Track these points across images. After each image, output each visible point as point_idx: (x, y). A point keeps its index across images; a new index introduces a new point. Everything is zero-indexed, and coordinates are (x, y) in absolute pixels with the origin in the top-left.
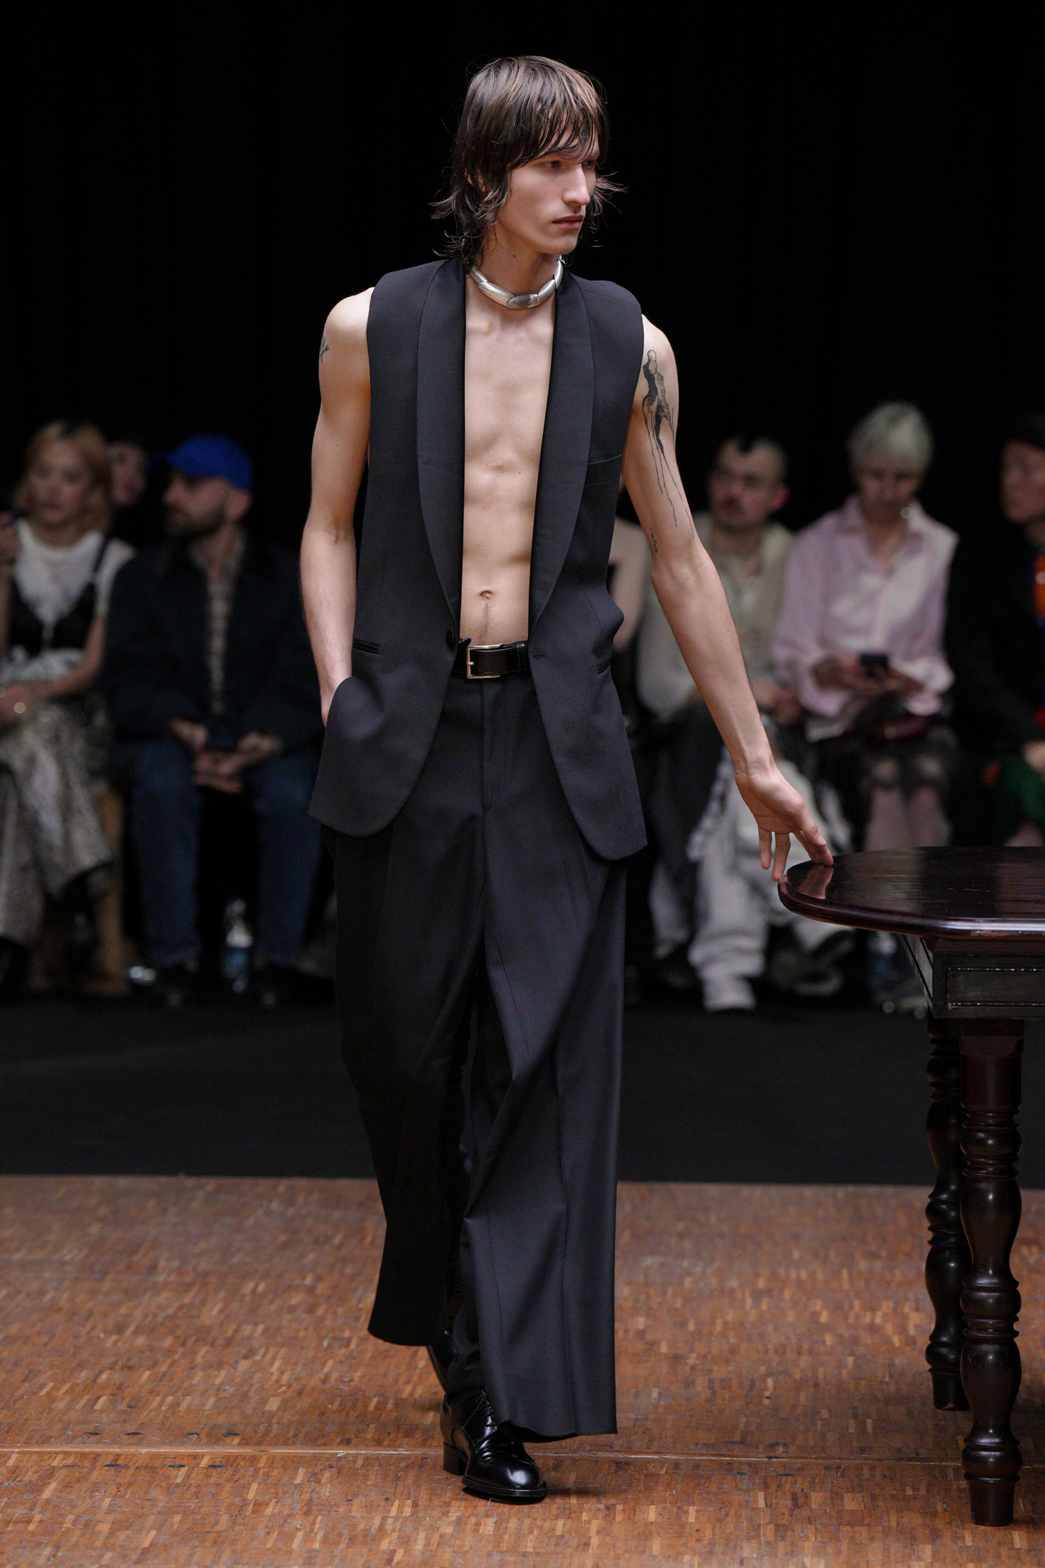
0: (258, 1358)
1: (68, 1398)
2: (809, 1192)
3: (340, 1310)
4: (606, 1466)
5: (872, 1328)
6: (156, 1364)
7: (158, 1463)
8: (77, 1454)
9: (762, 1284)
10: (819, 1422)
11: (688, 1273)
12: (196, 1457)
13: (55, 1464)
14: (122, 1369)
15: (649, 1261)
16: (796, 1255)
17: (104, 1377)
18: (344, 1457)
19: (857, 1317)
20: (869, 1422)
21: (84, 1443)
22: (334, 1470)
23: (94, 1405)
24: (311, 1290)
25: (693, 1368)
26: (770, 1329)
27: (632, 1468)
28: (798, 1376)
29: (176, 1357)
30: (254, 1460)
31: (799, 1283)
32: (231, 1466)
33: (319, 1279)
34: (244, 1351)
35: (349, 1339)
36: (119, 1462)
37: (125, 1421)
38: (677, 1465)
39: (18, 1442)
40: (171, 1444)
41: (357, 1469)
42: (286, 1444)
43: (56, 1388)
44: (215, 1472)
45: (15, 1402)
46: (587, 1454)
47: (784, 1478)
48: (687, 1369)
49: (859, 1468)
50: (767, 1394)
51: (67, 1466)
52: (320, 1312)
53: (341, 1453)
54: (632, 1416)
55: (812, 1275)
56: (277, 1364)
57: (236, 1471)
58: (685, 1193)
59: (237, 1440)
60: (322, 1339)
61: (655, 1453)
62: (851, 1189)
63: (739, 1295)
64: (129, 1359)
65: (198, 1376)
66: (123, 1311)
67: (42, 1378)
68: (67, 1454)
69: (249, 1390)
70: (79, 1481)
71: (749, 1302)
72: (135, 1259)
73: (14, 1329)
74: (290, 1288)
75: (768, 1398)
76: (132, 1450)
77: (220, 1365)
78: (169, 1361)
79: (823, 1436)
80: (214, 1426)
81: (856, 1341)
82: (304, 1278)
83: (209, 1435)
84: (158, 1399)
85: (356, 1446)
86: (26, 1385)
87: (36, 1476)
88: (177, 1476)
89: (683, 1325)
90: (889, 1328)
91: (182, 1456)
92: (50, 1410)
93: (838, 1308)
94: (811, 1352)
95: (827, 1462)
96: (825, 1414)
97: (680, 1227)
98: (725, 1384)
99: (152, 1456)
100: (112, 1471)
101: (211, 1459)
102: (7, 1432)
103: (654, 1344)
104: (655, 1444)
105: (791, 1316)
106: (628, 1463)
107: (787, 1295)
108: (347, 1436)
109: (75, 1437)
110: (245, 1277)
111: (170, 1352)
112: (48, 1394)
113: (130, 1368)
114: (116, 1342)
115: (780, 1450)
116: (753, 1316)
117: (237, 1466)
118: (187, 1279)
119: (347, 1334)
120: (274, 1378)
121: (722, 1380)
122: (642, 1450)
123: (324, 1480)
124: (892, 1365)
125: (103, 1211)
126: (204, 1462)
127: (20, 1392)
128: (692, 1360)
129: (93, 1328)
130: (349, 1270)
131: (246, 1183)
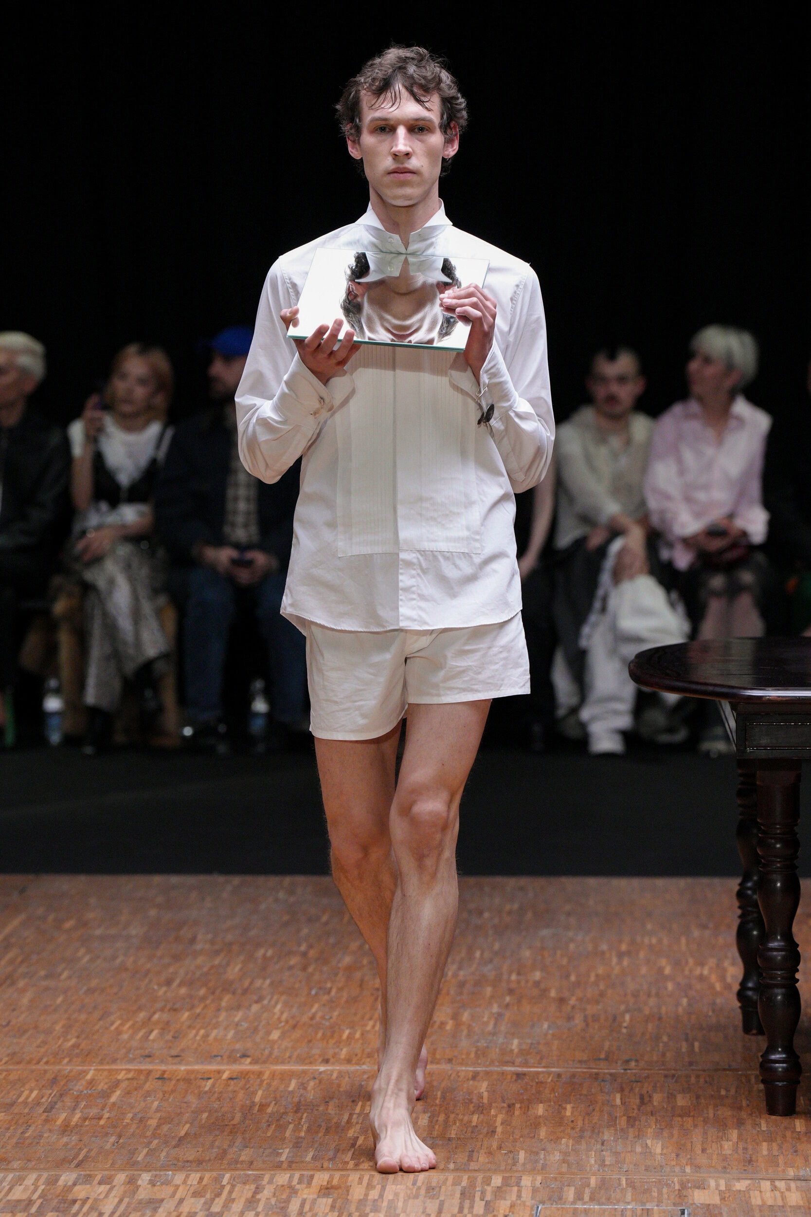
0: (265, 1002)
1: (130, 1032)
2: (660, 882)
3: (325, 969)
4: (509, 1077)
5: (701, 978)
6: (193, 1007)
7: (192, 1077)
8: (135, 1070)
9: (624, 947)
10: (661, 1045)
11: (572, 940)
12: (219, 1072)
13: (119, 1077)
14: (169, 1010)
15: (545, 932)
16: (649, 927)
17: (156, 1016)
18: (324, 1072)
19: (691, 971)
20: (697, 1044)
21: (140, 1063)
22: (317, 1081)
23: (149, 1036)
24: (304, 954)
25: (573, 1007)
26: (629, 979)
27: (528, 1078)
28: (647, 1012)
29: (208, 1002)
30: (260, 1074)
31: (651, 947)
32: (244, 1078)
33: (311, 947)
34: (255, 998)
35: (331, 989)
36: (165, 1076)
37: (170, 1047)
38: (559, 1075)
39: (94, 1062)
40: (202, 1063)
41: (333, 1080)
42: (283, 1063)
43: (122, 1025)
44: (232, 1082)
45: (93, 1034)
46: (496, 1069)
47: (635, 1083)
48: (569, 1008)
49: (688, 1077)
50: (625, 1024)
51: (128, 1079)
52: (310, 970)
53: (322, 1068)
54: (529, 1041)
55: (660, 941)
56: (279, 1007)
57: (248, 1081)
58: (571, 884)
59: (249, 1060)
60: (311, 989)
61: (544, 1067)
62: (689, 880)
63: (607, 955)
64: (174, 1004)
65: (223, 1015)
66: (171, 970)
67: (112, 1018)
68: (129, 1071)
69: (258, 1026)
70: (136, 1090)
71: (615, 960)
72: (182, 932)
73: (94, 983)
74: (290, 953)
75: (626, 1028)
76: (175, 1067)
77: (238, 1007)
78: (202, 1005)
79: (664, 1055)
80: (233, 1051)
81: (690, 987)
82: (299, 945)
83: (229, 1057)
84: (194, 1032)
85: (333, 1064)
86: (101, 1023)
87: (106, 1086)
88: (205, 1086)
89: (568, 976)
90: (713, 978)
91: (210, 1072)
92: (118, 1040)
93: (677, 964)
94: (657, 995)
95: (666, 1072)
96: (665, 1039)
97: (568, 907)
98: (596, 1018)
99: (188, 1072)
100: (160, 1082)
101: (230, 1073)
102: (87, 1055)
103: (546, 991)
104: (544, 1061)
105: (644, 970)
106: (524, 1074)
107: (642, 955)
108: (326, 1057)
109: (134, 1059)
110: (258, 945)
111: (203, 999)
112: (117, 1028)
113: (175, 1010)
114: (166, 992)
115: (633, 1064)
116: (617, 970)
117: (248, 1079)
118: (217, 947)
119: (329, 985)
120: (276, 1017)
121: (593, 1016)
122: (536, 1065)
123: (309, 1088)
124: (714, 1003)
125: (160, 899)
126: (225, 1076)
127: (97, 1027)
128: (573, 1001)
129: (150, 981)
130: (332, 940)
131: (261, 880)
